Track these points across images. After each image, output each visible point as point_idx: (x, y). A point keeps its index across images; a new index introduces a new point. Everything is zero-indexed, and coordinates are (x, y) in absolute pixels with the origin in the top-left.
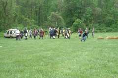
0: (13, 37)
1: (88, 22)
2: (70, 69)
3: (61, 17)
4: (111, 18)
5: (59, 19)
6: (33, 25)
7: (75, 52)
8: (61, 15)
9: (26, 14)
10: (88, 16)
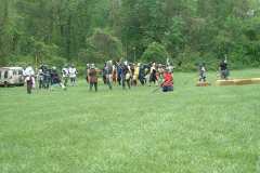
0: (9, 85)
1: (177, 48)
2: (124, 150)
3: (115, 39)
4: (227, 40)
5: (112, 44)
6: (55, 58)
7: (142, 113)
8: (116, 35)
9: (39, 33)
10: (176, 35)
